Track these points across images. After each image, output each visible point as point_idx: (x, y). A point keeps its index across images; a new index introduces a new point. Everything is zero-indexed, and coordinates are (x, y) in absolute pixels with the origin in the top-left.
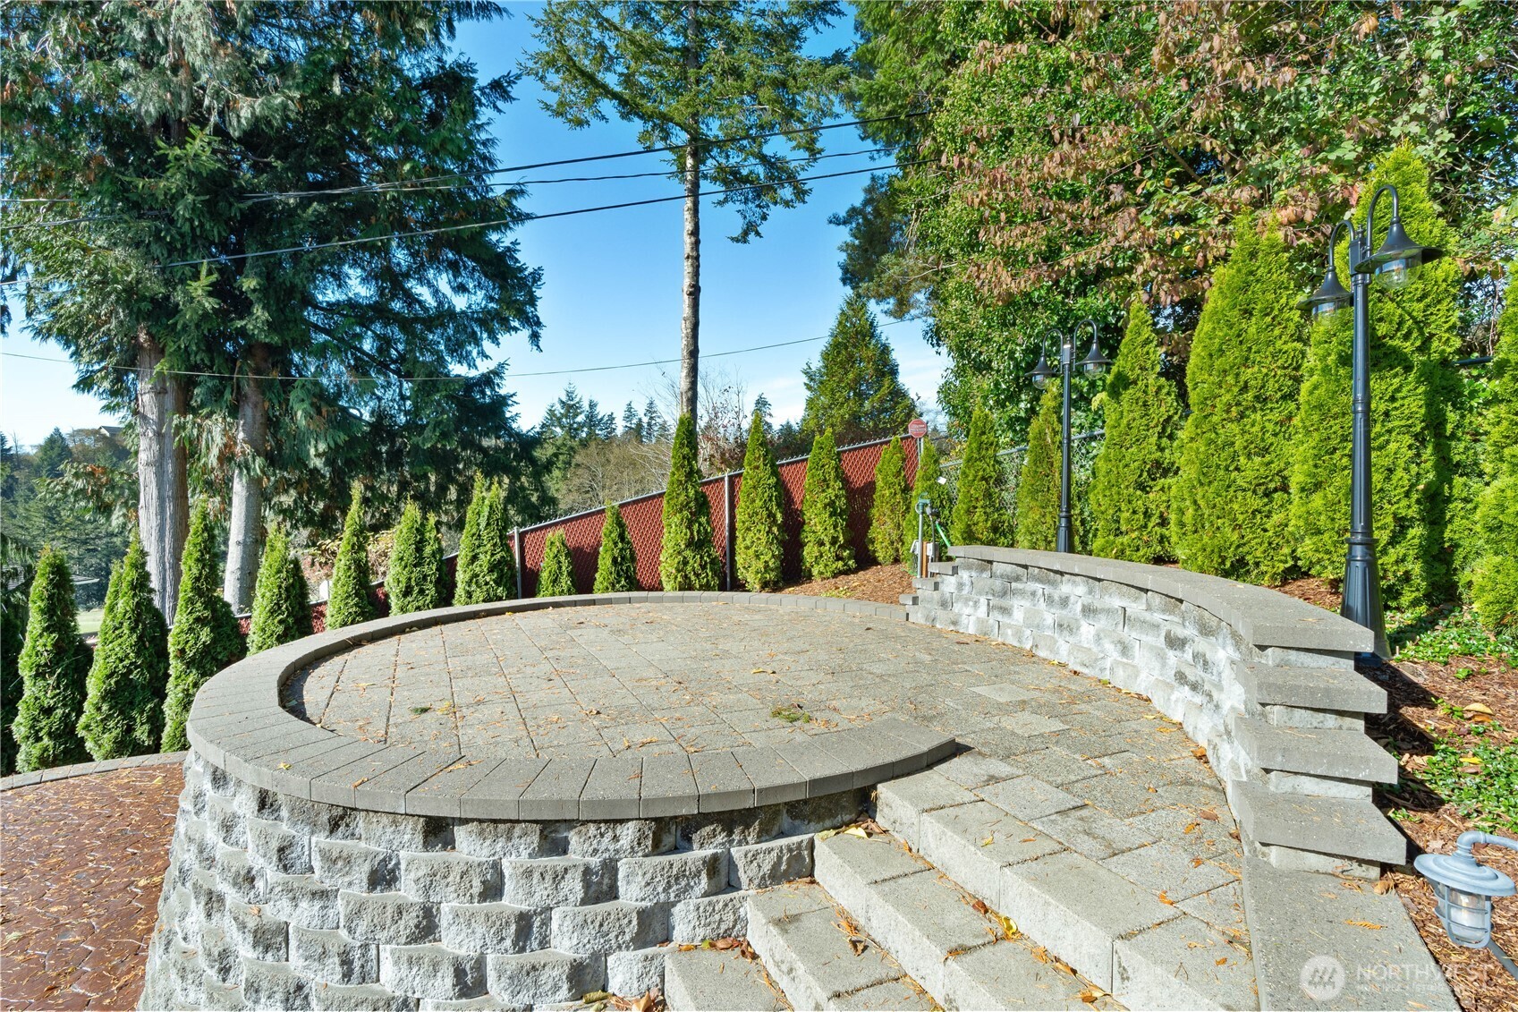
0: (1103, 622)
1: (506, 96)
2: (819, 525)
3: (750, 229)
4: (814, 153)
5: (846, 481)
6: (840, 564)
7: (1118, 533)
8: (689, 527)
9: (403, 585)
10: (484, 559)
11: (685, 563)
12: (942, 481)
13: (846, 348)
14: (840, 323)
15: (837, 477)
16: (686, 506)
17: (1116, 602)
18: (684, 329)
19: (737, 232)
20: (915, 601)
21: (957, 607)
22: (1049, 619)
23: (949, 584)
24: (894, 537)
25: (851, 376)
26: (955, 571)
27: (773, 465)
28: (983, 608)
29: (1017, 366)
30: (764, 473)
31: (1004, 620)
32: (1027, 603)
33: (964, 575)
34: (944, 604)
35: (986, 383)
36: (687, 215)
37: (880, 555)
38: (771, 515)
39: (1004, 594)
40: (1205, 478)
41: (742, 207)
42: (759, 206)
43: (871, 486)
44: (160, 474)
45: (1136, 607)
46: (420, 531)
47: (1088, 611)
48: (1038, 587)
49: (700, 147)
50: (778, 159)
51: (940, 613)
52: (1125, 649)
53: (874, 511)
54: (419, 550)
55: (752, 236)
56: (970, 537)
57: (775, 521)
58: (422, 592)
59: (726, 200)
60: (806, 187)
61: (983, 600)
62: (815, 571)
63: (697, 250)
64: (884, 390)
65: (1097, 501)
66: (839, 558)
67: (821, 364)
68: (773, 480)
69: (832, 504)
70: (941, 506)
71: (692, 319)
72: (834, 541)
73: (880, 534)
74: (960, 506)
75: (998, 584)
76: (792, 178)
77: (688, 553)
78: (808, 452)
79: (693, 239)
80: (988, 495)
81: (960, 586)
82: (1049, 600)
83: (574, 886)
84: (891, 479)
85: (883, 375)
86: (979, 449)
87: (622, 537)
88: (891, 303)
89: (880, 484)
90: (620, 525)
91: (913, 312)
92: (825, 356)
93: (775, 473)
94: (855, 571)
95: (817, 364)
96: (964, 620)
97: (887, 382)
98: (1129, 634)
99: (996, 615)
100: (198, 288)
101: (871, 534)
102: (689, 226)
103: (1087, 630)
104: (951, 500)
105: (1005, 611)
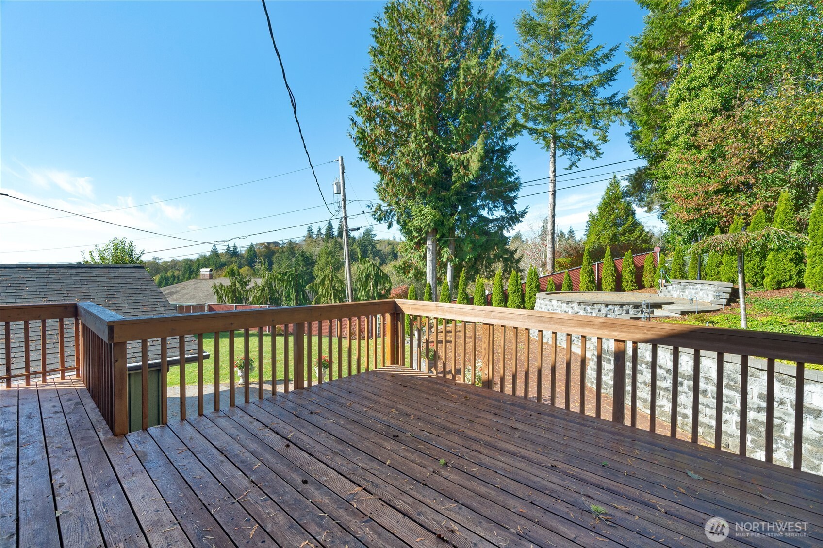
0: (704, 291)
1: (514, 150)
2: (627, 276)
3: (573, 164)
4: (604, 139)
5: (635, 266)
6: (634, 287)
7: (712, 276)
8: (589, 277)
9: (514, 290)
10: (534, 285)
11: (588, 286)
12: (666, 265)
13: (610, 204)
14: (607, 193)
15: (633, 264)
16: (588, 272)
17: (706, 287)
18: (550, 207)
19: (568, 166)
20: (661, 292)
21: (672, 293)
22: (694, 292)
23: (670, 288)
24: (651, 280)
25: (613, 217)
26: (672, 285)
27: (613, 261)
28: (678, 293)
29: (689, 235)
30: (611, 263)
31: (683, 294)
32: (689, 290)
33: (674, 286)
34: (669, 292)
35: (680, 238)
36: (551, 165)
37: (646, 285)
38: (613, 274)
39: (684, 289)
40: (727, 265)
41: (570, 156)
42: (577, 155)
43: (643, 267)
45: (710, 288)
47: (701, 290)
48: (691, 287)
50: (589, 142)
51: (668, 294)
52: (708, 295)
53: (644, 273)
56: (675, 278)
57: (614, 276)
58: (518, 292)
59: (563, 154)
60: (601, 152)
61: (679, 291)
62: (626, 289)
63: (555, 177)
64: (629, 223)
65: (707, 270)
66: (633, 286)
67: (597, 211)
68: (613, 265)
69: (631, 271)
70: (667, 271)
71: (553, 204)
72: (632, 281)
73: (646, 279)
74: (672, 271)
75: (682, 287)
76: (595, 148)
77: (589, 284)
78: (624, 256)
79: (554, 174)
80: (680, 268)
81: (673, 288)
82: (693, 289)
83: (625, 311)
84: (649, 264)
85: (628, 215)
86: (678, 257)
87: (569, 279)
88: (646, 209)
89: (646, 265)
90: (569, 276)
91: (654, 211)
92: (600, 208)
93: (614, 263)
94: (638, 289)
95: (595, 211)
96: (674, 295)
97: (630, 219)
98: (708, 292)
99: (682, 293)
101: (643, 279)
102: (552, 169)
103: (701, 294)
104: (669, 270)
105: (684, 292)
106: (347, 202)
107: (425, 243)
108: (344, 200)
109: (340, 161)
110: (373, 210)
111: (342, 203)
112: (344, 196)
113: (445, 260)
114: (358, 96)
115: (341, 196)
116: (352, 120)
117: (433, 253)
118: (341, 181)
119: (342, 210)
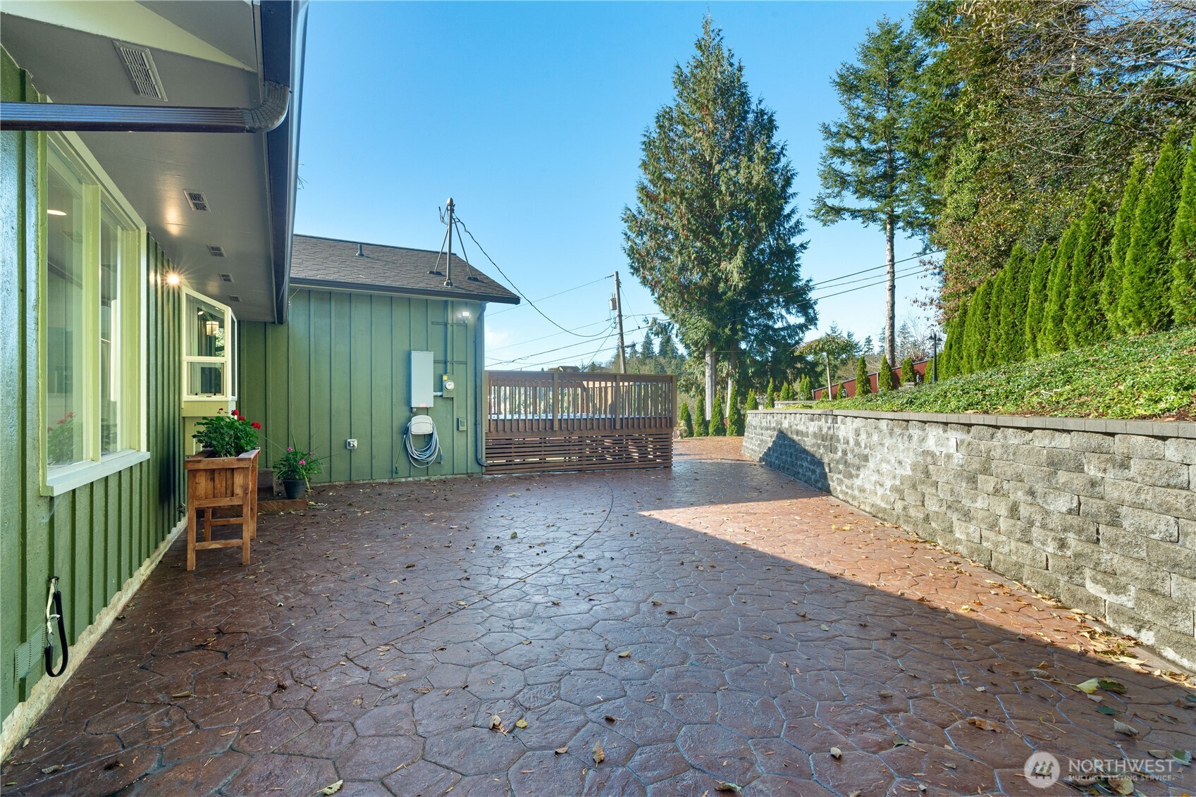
36: (885, 252)
44: (711, 379)
46: (788, 390)
49: (893, 219)
54: (788, 394)
55: (928, 251)
63: (893, 268)
100: (727, 330)
106: (623, 318)
107: (704, 358)
108: (620, 316)
109: (615, 276)
110: (650, 324)
111: (618, 319)
112: (620, 311)
113: (724, 375)
114: (628, 212)
115: (616, 312)
116: (626, 234)
117: (711, 369)
118: (616, 297)
119: (618, 326)
